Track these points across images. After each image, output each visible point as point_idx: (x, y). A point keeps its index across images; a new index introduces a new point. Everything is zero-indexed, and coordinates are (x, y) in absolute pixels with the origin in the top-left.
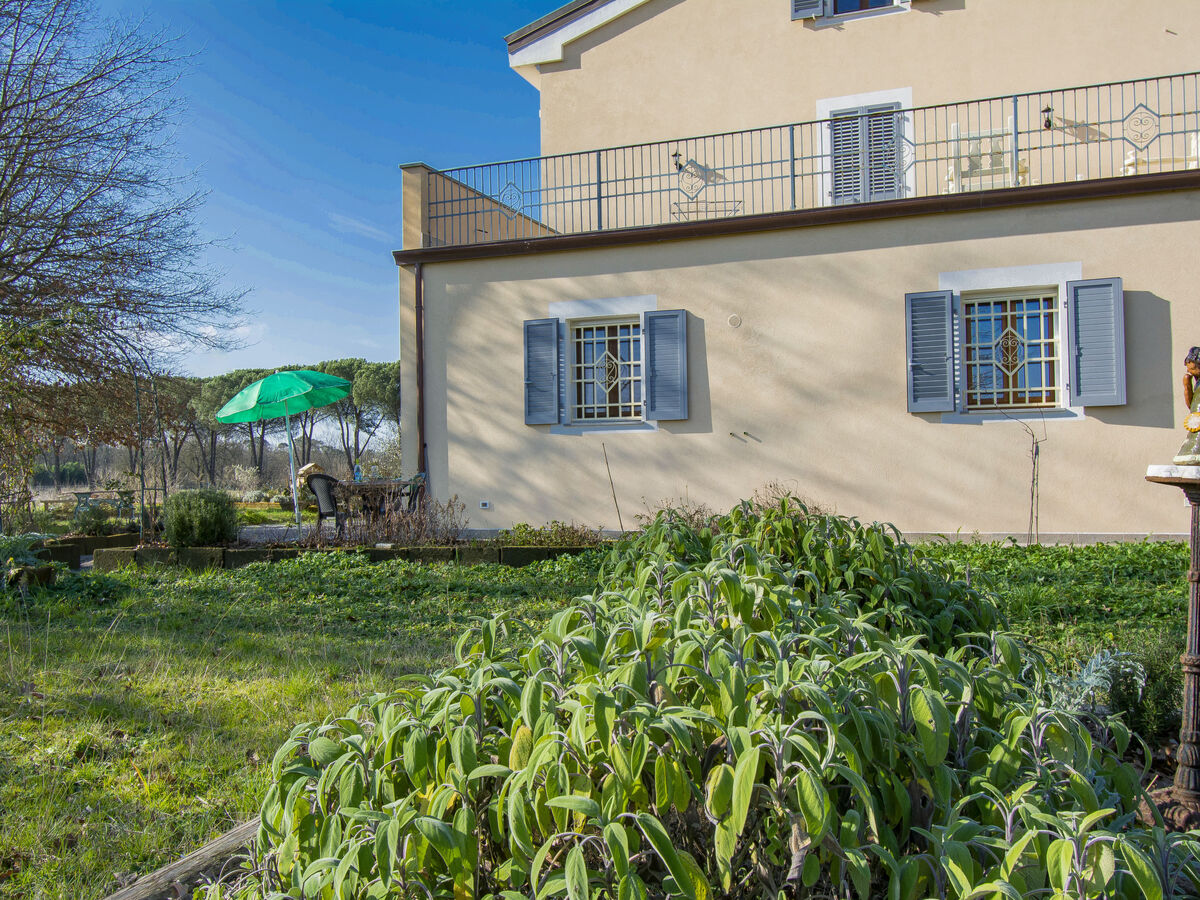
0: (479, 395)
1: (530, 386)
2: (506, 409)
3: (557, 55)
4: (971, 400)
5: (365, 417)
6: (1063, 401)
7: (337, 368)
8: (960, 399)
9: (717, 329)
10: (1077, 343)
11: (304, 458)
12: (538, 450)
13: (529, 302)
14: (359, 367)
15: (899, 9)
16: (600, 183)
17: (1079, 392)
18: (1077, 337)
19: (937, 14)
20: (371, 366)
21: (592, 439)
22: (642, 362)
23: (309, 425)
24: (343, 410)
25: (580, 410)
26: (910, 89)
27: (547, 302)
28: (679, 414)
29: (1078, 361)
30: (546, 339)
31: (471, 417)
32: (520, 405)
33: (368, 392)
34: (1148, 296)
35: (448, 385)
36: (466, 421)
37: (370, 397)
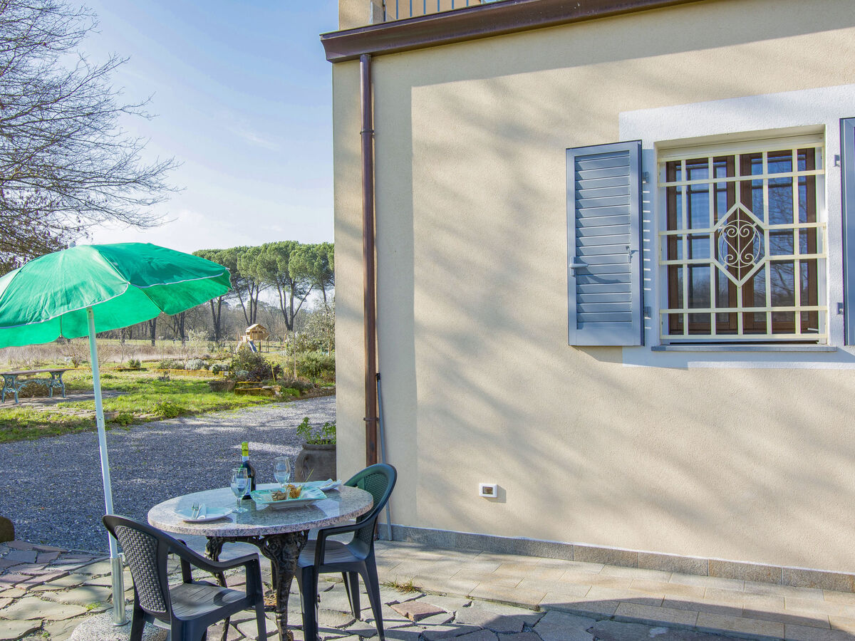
5: (298, 286)
7: (276, 249)
11: (251, 319)
14: (293, 248)
20: (302, 247)
23: (255, 292)
24: (281, 281)
33: (300, 268)
37: (301, 271)
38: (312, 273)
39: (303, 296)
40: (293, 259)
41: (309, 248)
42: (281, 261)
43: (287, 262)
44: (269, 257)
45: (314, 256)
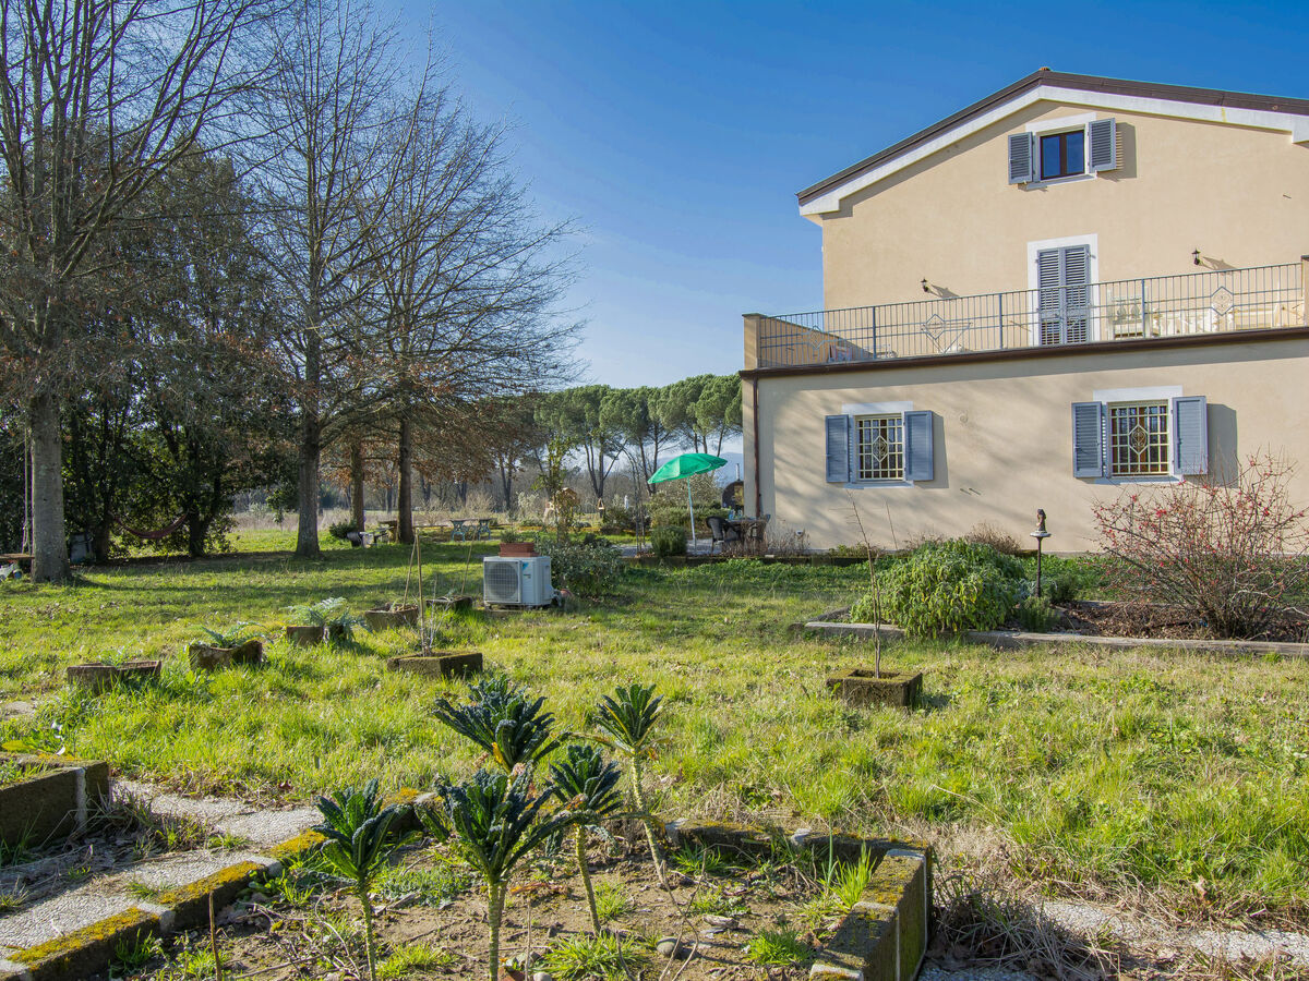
0: (796, 463)
1: (830, 458)
2: (813, 471)
3: (836, 207)
4: (1115, 469)
5: (609, 441)
6: (1171, 471)
7: (584, 395)
8: (1107, 469)
9: (951, 424)
10: (1178, 435)
12: (831, 497)
13: (826, 405)
14: (604, 394)
15: (1088, 177)
16: (874, 328)
17: (1179, 467)
18: (1178, 432)
19: (1117, 181)
20: (615, 393)
21: (870, 491)
22: (903, 443)
25: (862, 473)
26: (1096, 235)
27: (840, 403)
28: (926, 476)
29: (1179, 447)
30: (840, 427)
31: (789, 476)
32: (823, 468)
33: (613, 418)
34: (1223, 407)
35: (774, 456)
36: (786, 478)
37: (615, 422)
38: (628, 425)
39: (615, 453)
40: (605, 407)
41: (624, 394)
42: (590, 410)
43: (597, 412)
44: (575, 404)
45: (632, 405)
